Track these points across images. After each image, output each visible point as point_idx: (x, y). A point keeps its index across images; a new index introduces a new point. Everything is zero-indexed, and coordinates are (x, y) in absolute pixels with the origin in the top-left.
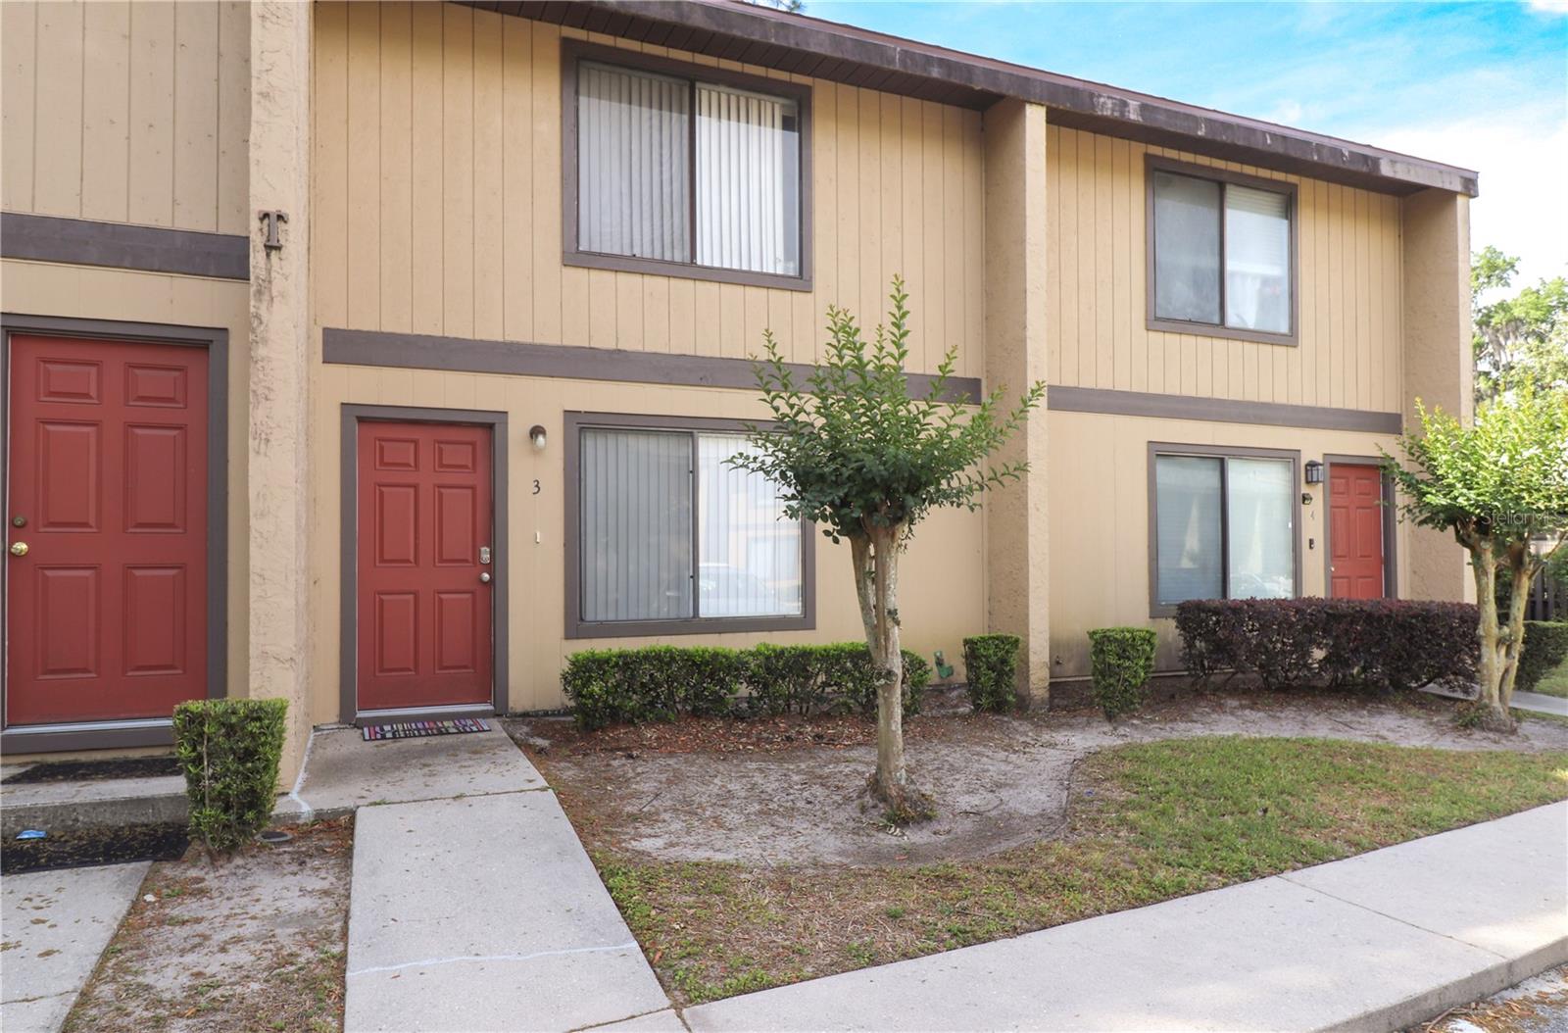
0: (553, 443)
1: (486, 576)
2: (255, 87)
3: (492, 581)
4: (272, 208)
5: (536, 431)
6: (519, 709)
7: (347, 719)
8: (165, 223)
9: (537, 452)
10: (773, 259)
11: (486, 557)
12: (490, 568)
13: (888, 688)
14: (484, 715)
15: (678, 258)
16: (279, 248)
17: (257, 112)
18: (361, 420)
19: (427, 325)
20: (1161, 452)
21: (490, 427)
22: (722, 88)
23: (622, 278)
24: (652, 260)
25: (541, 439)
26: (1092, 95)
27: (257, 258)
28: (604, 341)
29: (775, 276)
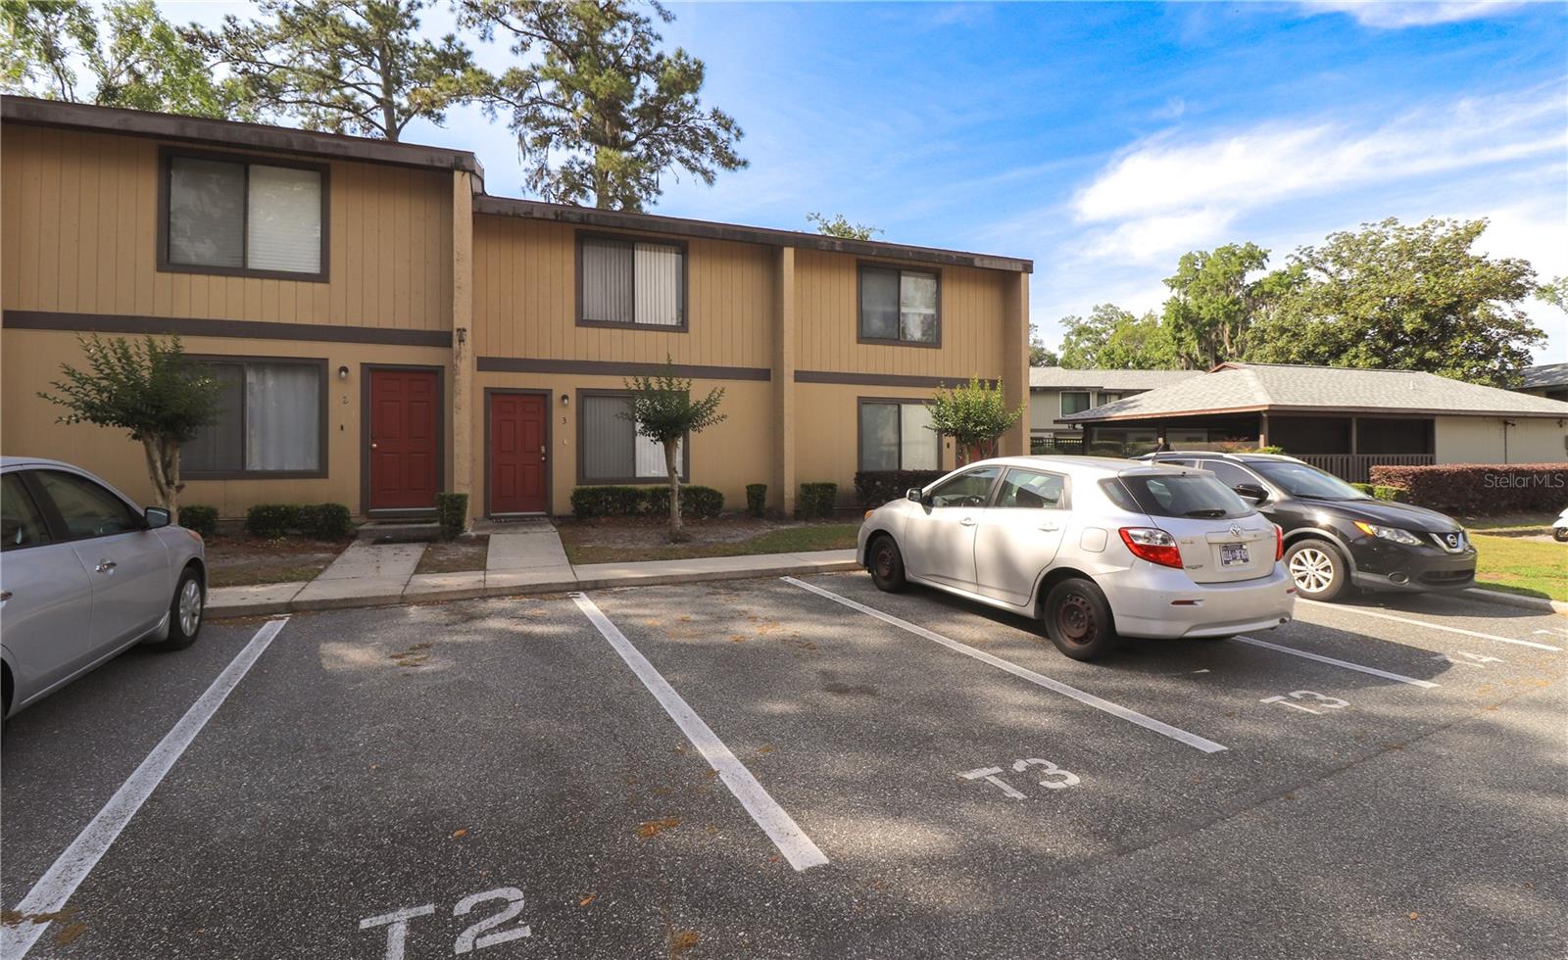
0: (572, 401)
1: (543, 459)
2: (455, 285)
3: (545, 461)
4: (460, 327)
5: (565, 397)
6: (557, 514)
7: (487, 516)
8: (422, 328)
9: (565, 406)
10: (670, 318)
11: (543, 449)
12: (544, 455)
13: (673, 495)
14: (543, 516)
15: (627, 320)
16: (463, 341)
17: (456, 294)
18: (492, 394)
19: (519, 354)
20: (863, 401)
21: (545, 395)
22: (648, 245)
23: (602, 330)
24: (615, 322)
25: (566, 401)
26: (816, 241)
27: (456, 344)
28: (594, 358)
29: (672, 326)
